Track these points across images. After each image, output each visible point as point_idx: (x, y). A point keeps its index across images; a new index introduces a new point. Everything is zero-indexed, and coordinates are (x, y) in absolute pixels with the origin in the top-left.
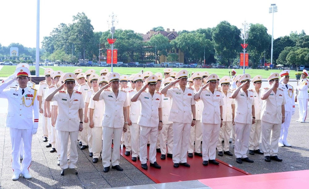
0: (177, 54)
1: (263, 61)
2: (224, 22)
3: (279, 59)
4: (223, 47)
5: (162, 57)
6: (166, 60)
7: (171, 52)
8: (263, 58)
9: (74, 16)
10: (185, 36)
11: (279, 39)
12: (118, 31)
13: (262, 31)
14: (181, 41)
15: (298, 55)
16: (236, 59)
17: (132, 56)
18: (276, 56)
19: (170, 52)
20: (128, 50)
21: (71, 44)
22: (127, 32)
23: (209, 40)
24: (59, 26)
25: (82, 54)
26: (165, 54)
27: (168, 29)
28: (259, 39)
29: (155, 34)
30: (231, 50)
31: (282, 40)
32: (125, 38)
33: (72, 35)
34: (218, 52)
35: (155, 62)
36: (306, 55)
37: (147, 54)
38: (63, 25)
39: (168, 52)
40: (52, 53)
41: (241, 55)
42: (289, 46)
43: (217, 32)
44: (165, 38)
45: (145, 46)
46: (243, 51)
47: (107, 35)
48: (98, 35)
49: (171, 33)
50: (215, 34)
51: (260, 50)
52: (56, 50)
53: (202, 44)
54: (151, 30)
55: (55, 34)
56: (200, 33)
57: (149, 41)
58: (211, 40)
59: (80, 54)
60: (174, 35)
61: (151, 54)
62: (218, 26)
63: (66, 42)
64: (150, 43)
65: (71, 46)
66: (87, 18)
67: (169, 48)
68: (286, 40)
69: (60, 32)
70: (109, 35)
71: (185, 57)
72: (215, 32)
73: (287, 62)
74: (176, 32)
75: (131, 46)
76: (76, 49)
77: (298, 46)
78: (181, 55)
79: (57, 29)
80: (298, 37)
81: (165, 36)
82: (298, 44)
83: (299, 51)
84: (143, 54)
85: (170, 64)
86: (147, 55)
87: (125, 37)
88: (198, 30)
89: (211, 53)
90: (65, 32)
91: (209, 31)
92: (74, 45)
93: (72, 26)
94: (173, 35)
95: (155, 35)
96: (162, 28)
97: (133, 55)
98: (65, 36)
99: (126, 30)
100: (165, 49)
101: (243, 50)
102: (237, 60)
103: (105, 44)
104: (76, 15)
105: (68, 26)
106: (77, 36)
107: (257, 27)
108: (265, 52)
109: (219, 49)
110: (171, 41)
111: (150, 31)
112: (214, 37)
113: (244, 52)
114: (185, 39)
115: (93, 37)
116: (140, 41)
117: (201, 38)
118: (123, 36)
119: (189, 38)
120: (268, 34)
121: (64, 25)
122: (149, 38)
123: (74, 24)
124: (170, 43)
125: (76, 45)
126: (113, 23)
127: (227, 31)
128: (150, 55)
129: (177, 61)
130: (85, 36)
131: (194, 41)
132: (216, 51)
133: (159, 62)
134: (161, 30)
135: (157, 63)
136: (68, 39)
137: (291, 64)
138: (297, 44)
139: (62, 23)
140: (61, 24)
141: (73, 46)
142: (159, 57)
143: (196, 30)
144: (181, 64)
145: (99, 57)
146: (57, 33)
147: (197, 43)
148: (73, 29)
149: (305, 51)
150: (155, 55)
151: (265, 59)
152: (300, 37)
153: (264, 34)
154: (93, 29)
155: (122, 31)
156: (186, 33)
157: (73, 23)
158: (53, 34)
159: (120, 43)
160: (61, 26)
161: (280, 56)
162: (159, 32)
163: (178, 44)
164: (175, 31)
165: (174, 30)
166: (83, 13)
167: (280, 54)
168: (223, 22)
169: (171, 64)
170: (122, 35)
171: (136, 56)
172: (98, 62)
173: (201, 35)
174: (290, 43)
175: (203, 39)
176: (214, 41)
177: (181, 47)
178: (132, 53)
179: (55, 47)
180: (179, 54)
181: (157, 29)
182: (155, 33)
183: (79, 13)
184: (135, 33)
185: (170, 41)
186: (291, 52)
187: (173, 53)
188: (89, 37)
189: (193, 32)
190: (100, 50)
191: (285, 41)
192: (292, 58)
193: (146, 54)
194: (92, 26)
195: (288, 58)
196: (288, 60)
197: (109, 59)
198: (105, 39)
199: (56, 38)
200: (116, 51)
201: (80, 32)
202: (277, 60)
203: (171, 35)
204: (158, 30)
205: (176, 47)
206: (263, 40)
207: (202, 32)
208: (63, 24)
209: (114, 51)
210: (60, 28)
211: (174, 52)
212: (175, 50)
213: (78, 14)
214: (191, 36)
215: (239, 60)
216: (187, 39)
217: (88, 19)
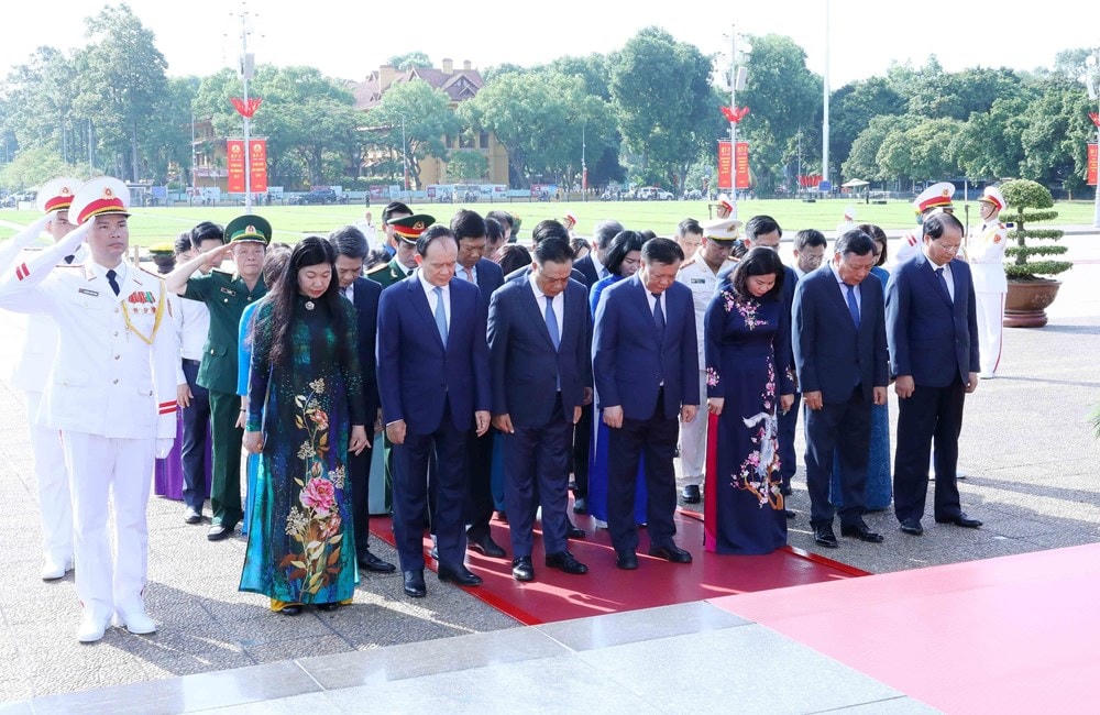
0: (484, 153)
1: (793, 170)
2: (652, 33)
3: (852, 162)
4: (650, 123)
5: (426, 164)
6: (444, 175)
7: (462, 145)
8: (795, 157)
9: (91, 20)
10: (510, 85)
11: (849, 89)
12: (260, 70)
13: (788, 61)
14: (495, 104)
15: (917, 144)
16: (695, 166)
17: (316, 164)
18: (840, 151)
19: (457, 143)
20: (299, 141)
21: (82, 124)
22: (293, 75)
23: (600, 98)
24: (33, 59)
25: (128, 162)
26: (439, 153)
27: (445, 60)
28: (777, 90)
29: (399, 81)
30: (679, 134)
31: (860, 93)
32: (289, 99)
33: (85, 91)
34: (634, 142)
35: (401, 183)
36: (946, 143)
37: (374, 155)
38: (48, 52)
39: (449, 146)
40: (10, 161)
41: (723, 150)
42: (884, 113)
43: (628, 68)
44: (439, 93)
45: (361, 126)
46: (727, 135)
47: (220, 88)
48: (186, 90)
49: (459, 76)
50: (618, 74)
51: (781, 129)
52: (27, 147)
53: (572, 113)
54: (382, 67)
55: (20, 87)
56: (566, 72)
57: (378, 107)
58: (607, 97)
59: (119, 161)
60: (469, 82)
61: (388, 155)
62: (628, 45)
63: (61, 119)
64: (381, 115)
65: (81, 134)
66: (139, 25)
67: (454, 129)
68: (875, 90)
69: (37, 79)
70: (228, 89)
71: (510, 161)
72: (618, 68)
73: (878, 172)
74: (476, 72)
75: (313, 128)
76: (101, 142)
77: (917, 113)
78: (497, 154)
79: (25, 69)
80: (916, 80)
81: (435, 88)
82: (915, 104)
83: (921, 129)
84: (356, 155)
85: (456, 188)
86: (372, 160)
87: (287, 93)
88: (557, 64)
89: (607, 144)
90: (56, 80)
91: (598, 66)
92: (93, 127)
93: (83, 57)
94: (466, 85)
95: (401, 86)
96: (423, 57)
97: (321, 162)
98: (57, 96)
99: (290, 68)
100: (438, 134)
101: (728, 130)
102: (701, 167)
103: (214, 122)
104: (95, 15)
105: (68, 57)
106: (105, 93)
107: (772, 47)
108: (799, 135)
109: (637, 130)
110: (460, 105)
111: (378, 69)
112: (615, 86)
113: (733, 137)
114: (510, 97)
115: (165, 94)
116: (344, 108)
117: (568, 93)
118: (279, 90)
119: (526, 91)
120: (808, 72)
121: (50, 53)
122: (376, 95)
123: (91, 49)
124: (457, 112)
125: (103, 127)
126: (245, 41)
127: (661, 62)
128: (384, 157)
129: (484, 177)
130: (135, 95)
131: (544, 105)
132: (626, 139)
133: (419, 185)
134: (421, 66)
135: (409, 188)
136: (69, 107)
137: (894, 178)
138: (912, 107)
139: (42, 46)
140: (39, 48)
141: (90, 131)
142: (417, 165)
143: (550, 62)
144: (497, 190)
145: (193, 169)
146: (26, 84)
147: (554, 110)
148: (86, 67)
149: (942, 129)
150: (401, 158)
151: (802, 163)
152: (922, 81)
153: (796, 71)
154: (166, 67)
155: (276, 72)
156: (515, 73)
157: (88, 47)
158: (12, 88)
159: (268, 116)
160: (40, 56)
161: (853, 150)
162: (413, 74)
163: (487, 114)
164: (473, 68)
165: (467, 62)
166: (125, 8)
167: (856, 144)
168: (648, 33)
169: (463, 188)
170: (277, 87)
171: (330, 163)
172: (188, 189)
173: (569, 80)
174: (891, 102)
175: (577, 97)
176: (615, 103)
177: (497, 125)
178: (317, 153)
179: (20, 136)
180: (491, 153)
181: (405, 63)
182: (399, 76)
183: (106, 8)
184: (323, 77)
185: (456, 106)
186: (895, 134)
187: (469, 150)
188: (148, 99)
189: (539, 69)
190: (194, 143)
191: (873, 95)
192: (896, 156)
193: (366, 155)
194: (160, 56)
195: (883, 157)
196: (884, 163)
197: (236, 176)
198: (213, 102)
199: (24, 102)
200: (260, 146)
201: (116, 79)
202: (844, 166)
203: (459, 84)
204: (410, 66)
205: (477, 128)
206: (793, 92)
207: (572, 68)
208: (46, 49)
209: (252, 144)
210: (38, 66)
211: (471, 145)
212: (477, 139)
213: (106, 11)
214: (532, 85)
215: (709, 167)
216: (516, 97)
217: (143, 28)
